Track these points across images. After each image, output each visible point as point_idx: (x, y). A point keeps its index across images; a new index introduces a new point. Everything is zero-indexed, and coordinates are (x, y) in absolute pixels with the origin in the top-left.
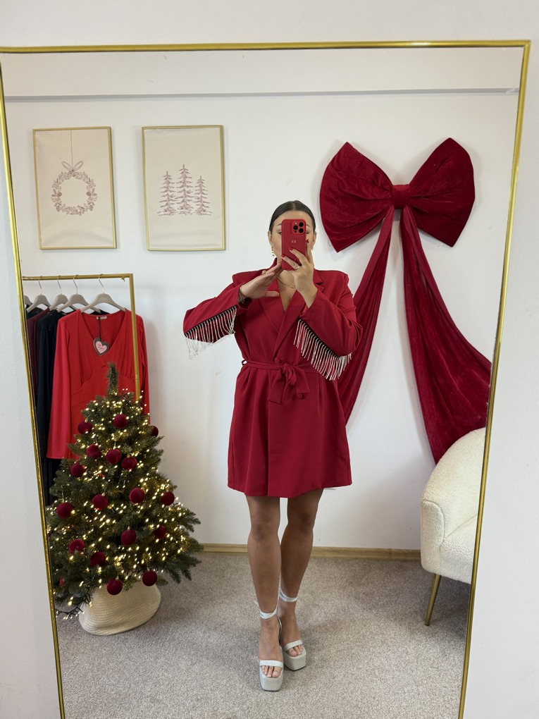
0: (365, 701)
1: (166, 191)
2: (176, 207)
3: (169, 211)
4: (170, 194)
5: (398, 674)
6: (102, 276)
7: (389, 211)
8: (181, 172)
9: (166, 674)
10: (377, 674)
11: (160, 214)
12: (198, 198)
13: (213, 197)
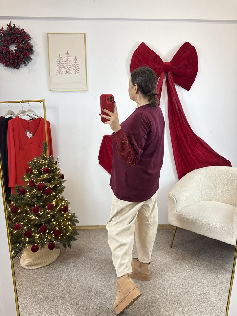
0: (160, 291)
1: (59, 63)
2: (64, 70)
3: (61, 72)
4: (61, 64)
5: (173, 278)
6: (29, 101)
7: (162, 74)
8: (66, 54)
9: (66, 285)
10: (164, 279)
11: (56, 74)
12: (74, 67)
13: (81, 65)
